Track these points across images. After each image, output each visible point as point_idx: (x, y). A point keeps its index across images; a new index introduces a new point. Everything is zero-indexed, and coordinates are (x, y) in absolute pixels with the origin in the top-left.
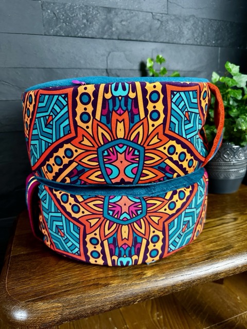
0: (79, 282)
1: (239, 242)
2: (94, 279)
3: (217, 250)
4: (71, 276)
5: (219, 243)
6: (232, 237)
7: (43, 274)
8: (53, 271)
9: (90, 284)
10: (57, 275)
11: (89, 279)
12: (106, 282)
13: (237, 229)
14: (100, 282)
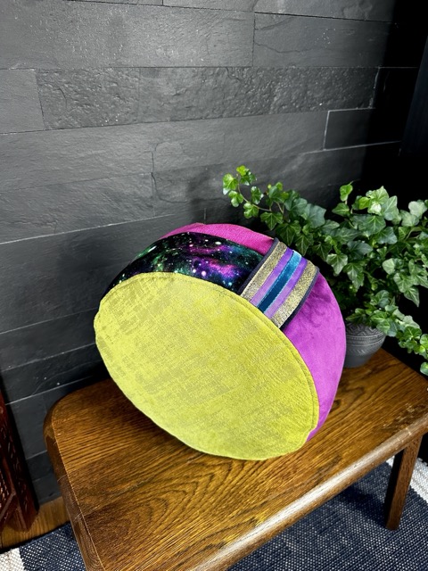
0: (189, 547)
1: (346, 447)
2: (204, 539)
3: (326, 466)
4: (176, 538)
5: (325, 452)
6: (337, 439)
7: (141, 543)
8: (151, 534)
9: (202, 548)
10: (159, 541)
11: (198, 539)
12: (219, 541)
13: (343, 424)
14: (213, 543)
